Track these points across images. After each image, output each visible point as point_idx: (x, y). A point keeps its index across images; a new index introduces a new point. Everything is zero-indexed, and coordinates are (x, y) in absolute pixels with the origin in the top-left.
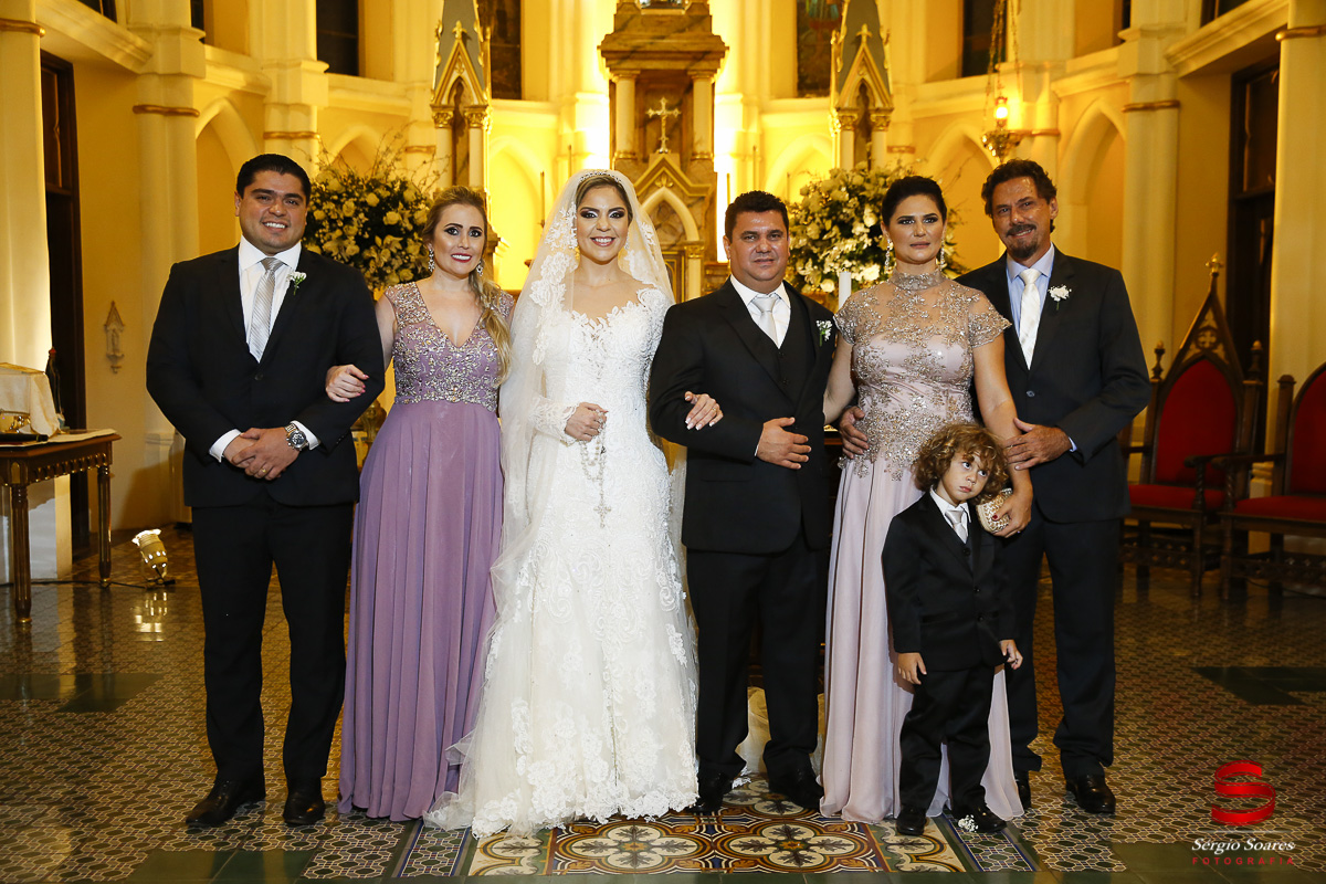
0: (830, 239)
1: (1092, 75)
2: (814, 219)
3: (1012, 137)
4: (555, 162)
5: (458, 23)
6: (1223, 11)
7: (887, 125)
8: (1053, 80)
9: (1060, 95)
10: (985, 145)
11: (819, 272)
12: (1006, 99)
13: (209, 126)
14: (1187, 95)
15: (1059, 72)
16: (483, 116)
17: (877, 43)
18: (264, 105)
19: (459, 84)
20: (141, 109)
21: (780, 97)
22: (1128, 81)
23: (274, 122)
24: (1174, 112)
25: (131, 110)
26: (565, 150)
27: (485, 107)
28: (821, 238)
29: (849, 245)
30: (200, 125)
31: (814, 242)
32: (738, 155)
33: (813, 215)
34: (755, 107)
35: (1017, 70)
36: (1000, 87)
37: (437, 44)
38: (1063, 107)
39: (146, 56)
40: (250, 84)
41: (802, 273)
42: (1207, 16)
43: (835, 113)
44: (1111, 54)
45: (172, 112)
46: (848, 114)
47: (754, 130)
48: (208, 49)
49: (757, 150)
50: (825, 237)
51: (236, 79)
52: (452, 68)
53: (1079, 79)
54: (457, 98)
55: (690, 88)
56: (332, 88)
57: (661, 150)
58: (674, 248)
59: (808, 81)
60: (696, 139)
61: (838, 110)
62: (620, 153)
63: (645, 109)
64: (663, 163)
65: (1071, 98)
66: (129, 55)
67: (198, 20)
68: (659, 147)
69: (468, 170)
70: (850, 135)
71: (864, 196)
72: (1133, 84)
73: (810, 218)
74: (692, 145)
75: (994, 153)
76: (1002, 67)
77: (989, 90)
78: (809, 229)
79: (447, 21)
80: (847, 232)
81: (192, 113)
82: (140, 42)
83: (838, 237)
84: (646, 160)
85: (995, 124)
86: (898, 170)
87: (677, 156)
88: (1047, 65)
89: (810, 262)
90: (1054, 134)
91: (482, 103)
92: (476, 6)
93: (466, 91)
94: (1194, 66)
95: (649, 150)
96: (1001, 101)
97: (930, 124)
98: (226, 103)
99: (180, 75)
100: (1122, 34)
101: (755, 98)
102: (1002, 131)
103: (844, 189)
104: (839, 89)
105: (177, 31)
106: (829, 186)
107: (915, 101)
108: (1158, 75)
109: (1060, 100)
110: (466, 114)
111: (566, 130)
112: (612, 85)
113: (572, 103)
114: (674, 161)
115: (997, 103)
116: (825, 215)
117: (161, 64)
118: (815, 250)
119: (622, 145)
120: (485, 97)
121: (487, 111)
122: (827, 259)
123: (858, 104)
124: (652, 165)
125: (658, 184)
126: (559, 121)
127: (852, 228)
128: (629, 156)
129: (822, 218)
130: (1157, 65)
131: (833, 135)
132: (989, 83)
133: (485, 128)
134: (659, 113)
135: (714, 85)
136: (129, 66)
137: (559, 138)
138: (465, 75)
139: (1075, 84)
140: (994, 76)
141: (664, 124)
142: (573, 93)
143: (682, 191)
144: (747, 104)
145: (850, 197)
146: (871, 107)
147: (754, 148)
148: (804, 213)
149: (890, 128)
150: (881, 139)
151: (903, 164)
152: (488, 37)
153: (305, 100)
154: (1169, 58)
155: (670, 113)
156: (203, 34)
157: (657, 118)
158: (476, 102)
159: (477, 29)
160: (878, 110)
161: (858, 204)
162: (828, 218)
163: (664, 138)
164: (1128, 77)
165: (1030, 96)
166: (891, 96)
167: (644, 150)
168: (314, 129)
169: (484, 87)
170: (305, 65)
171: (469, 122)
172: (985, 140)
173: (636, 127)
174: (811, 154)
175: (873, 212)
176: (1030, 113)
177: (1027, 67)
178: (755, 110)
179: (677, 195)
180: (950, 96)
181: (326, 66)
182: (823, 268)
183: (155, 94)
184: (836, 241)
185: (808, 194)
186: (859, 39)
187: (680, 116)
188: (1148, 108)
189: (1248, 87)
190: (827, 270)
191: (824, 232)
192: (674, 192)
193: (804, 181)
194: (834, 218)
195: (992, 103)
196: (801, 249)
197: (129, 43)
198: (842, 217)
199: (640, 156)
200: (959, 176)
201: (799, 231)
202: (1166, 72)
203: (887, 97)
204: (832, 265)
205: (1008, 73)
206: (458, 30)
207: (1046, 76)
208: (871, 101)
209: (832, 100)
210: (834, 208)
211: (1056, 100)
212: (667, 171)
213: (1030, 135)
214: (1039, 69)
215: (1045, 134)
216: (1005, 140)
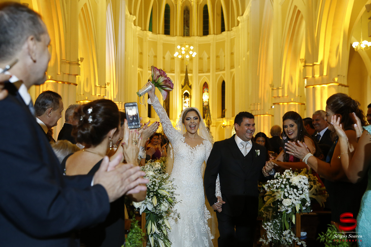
12: (225, 122)
15: (230, 119)
17: (210, 115)
53: (232, 120)
85: (223, 124)
90: (230, 125)
123: (208, 122)
160: (210, 123)
165: (227, 121)
172: (222, 126)
176: (227, 123)
186: (208, 115)
195: (223, 122)
203: (211, 121)
205: (225, 118)
207: (229, 119)
211: (230, 122)
213: (227, 126)
214: (228, 118)
215: (229, 125)
216: (224, 126)
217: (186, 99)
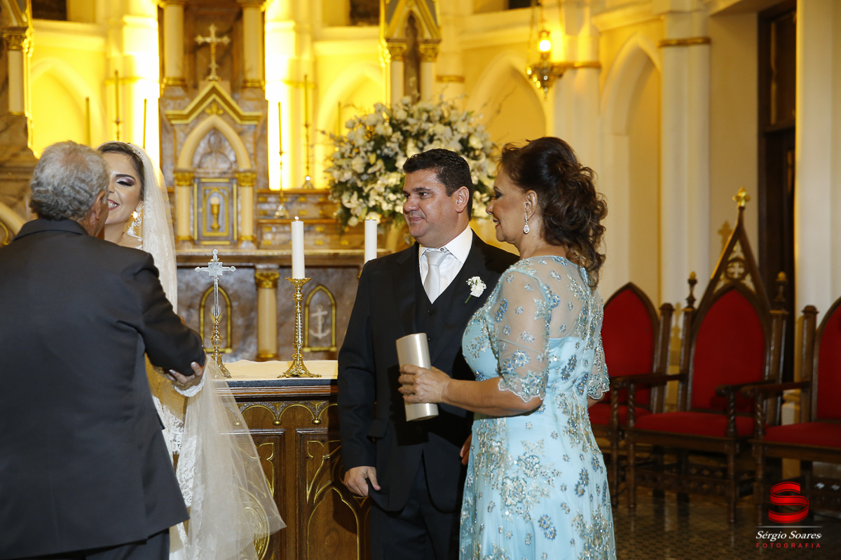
0: (374, 174)
2: (358, 153)
3: (555, 70)
4: (103, 86)
7: (436, 55)
8: (595, 14)
9: (601, 29)
10: (530, 77)
11: (364, 205)
12: (548, 33)
14: (717, 32)
15: (600, 7)
16: (23, 38)
21: (333, 24)
22: (663, 17)
24: (705, 48)
26: (112, 75)
27: (25, 29)
28: (365, 172)
29: (393, 179)
31: (359, 175)
32: (291, 82)
33: (358, 148)
34: (308, 34)
35: (559, 5)
36: (543, 21)
38: (603, 41)
41: (348, 205)
43: (385, 44)
46: (397, 45)
47: (307, 57)
49: (310, 79)
50: (370, 171)
53: (617, 14)
55: (240, 16)
57: (211, 77)
58: (227, 175)
59: (361, 9)
60: (247, 66)
61: (388, 40)
62: (168, 79)
63: (195, 35)
64: (214, 90)
65: (611, 33)
68: (209, 72)
69: (7, 93)
70: (400, 66)
71: (407, 131)
72: (667, 20)
73: (355, 151)
74: (243, 72)
75: (538, 84)
76: (545, 2)
77: (532, 23)
78: (354, 162)
80: (390, 165)
83: (383, 171)
84: (196, 87)
85: (539, 56)
86: (440, 105)
87: (227, 84)
89: (356, 195)
90: (595, 66)
91: (21, 25)
94: (723, 5)
95: (200, 76)
96: (544, 35)
97: (477, 55)
101: (307, 26)
102: (545, 64)
103: (387, 124)
104: (388, 20)
106: (373, 120)
107: (463, 32)
108: (690, 12)
109: (600, 34)
110: (5, 36)
111: (114, 53)
112: (160, 10)
113: (120, 26)
114: (224, 89)
115: (540, 36)
116: (370, 149)
118: (360, 184)
119: (173, 71)
120: (25, 19)
121: (27, 33)
122: (372, 193)
123: (407, 35)
124: (204, 92)
125: (208, 111)
126: (107, 43)
127: (395, 161)
128: (179, 83)
129: (366, 152)
130: (689, 3)
131: (383, 65)
132: (533, 17)
133: (25, 51)
134: (208, 40)
135: (263, 14)
137: (108, 62)
139: (614, 19)
140: (537, 10)
141: (213, 50)
142: (121, 16)
143: (233, 119)
144: (299, 31)
145: (394, 131)
146: (419, 38)
147: (306, 77)
148: (348, 147)
149: (439, 58)
150: (430, 69)
151: (445, 99)
155: (219, 40)
157: (206, 45)
158: (15, 23)
160: (426, 42)
161: (401, 138)
162: (374, 151)
163: (214, 66)
164: (662, 14)
165: (572, 29)
166: (438, 27)
167: (194, 76)
169: (23, 8)
171: (8, 44)
172: (529, 72)
173: (185, 52)
174: (361, 85)
175: (416, 146)
176: (572, 46)
178: (308, 38)
179: (228, 123)
180: (496, 28)
182: (368, 200)
184: (381, 174)
185: (352, 128)
187: (231, 44)
188: (682, 43)
189: (773, 26)
190: (372, 203)
191: (368, 165)
192: (224, 119)
193: (351, 114)
194: (379, 152)
195: (535, 36)
196: (347, 182)
198: (386, 151)
199: (190, 83)
200: (499, 111)
201: (345, 166)
202: (698, 10)
204: (377, 198)
207: (587, 11)
208: (420, 31)
209: (380, 30)
210: (379, 141)
211: (597, 34)
212: (218, 100)
213: (570, 66)
214: (580, 4)
215: (587, 66)
216: (548, 73)
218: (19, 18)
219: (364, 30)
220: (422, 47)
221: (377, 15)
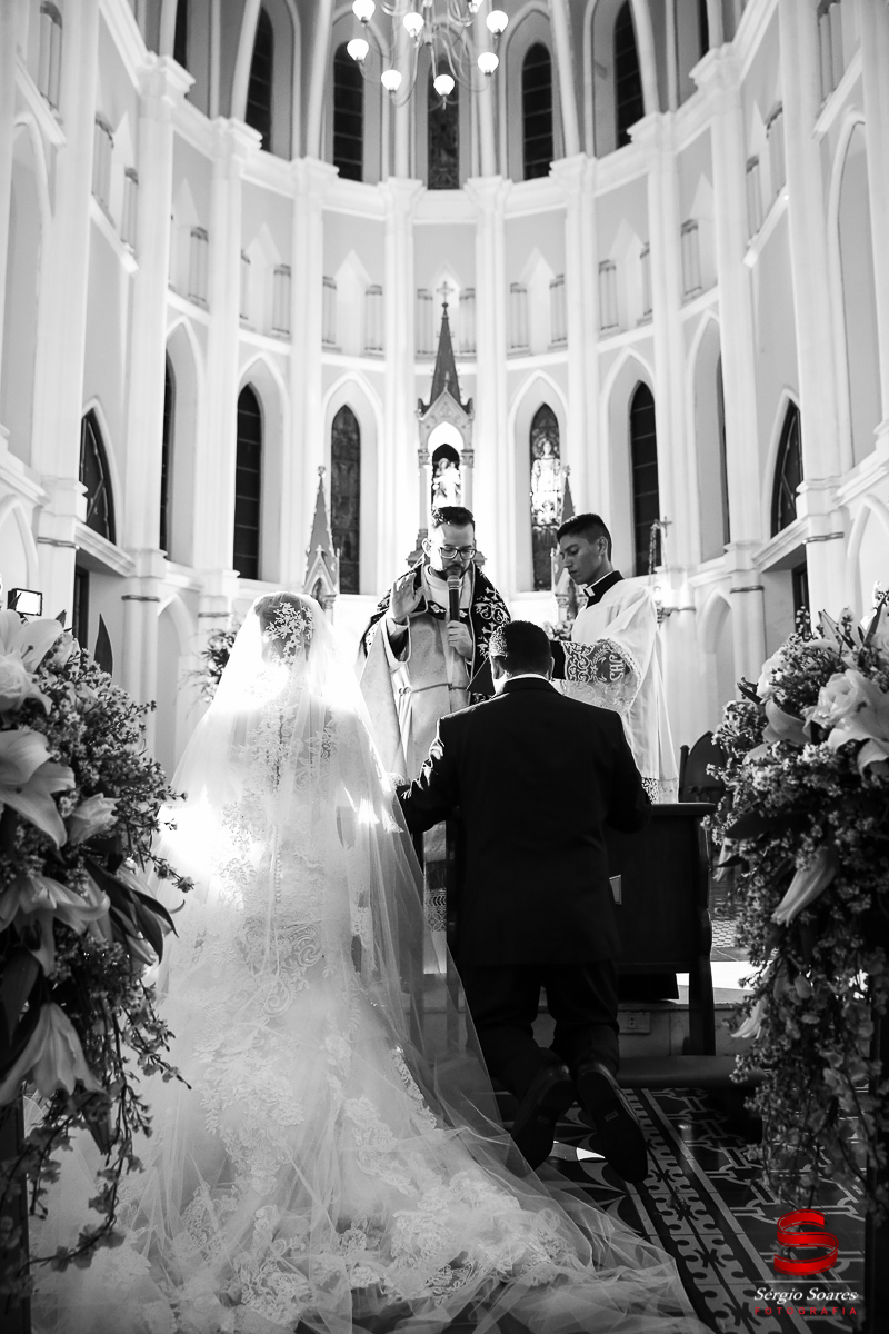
1: (712, 573)
3: (667, 612)
5: (320, 546)
6: (783, 528)
8: (689, 576)
9: (695, 585)
12: (661, 589)
13: (166, 609)
14: (767, 582)
15: (692, 571)
16: (333, 601)
18: (200, 597)
19: (319, 582)
20: (127, 598)
21: (522, 591)
22: (731, 575)
23: (205, 607)
24: (760, 592)
25: (120, 598)
30: (160, 607)
35: (667, 571)
36: (657, 582)
37: (306, 559)
38: (697, 593)
39: (132, 565)
40: (192, 584)
42: (774, 532)
43: (556, 598)
44: (721, 561)
45: (145, 599)
46: (563, 599)
48: (168, 564)
51: (183, 581)
52: (315, 573)
53: (705, 575)
54: (318, 591)
56: (241, 587)
59: (540, 583)
61: (557, 595)
65: (701, 587)
66: (122, 566)
67: (163, 546)
70: (564, 611)
72: (734, 576)
76: (656, 569)
79: (313, 545)
81: (157, 600)
82: (129, 558)
88: (685, 567)
90: (692, 609)
91: (334, 595)
92: (331, 536)
93: (323, 587)
94: (768, 564)
98: (176, 596)
99: (150, 577)
100: (726, 547)
104: (557, 582)
105: (150, 552)
108: (749, 570)
109: (694, 588)
110: (323, 601)
117: (139, 571)
120: (335, 591)
121: (336, 598)
123: (569, 591)
130: (748, 565)
131: (554, 611)
132: (651, 579)
133: (336, 610)
136: (121, 572)
138: (323, 577)
139: (701, 579)
152: (338, 554)
153: (224, 593)
154: (754, 560)
156: (165, 553)
158: (329, 593)
159: (331, 549)
164: (731, 572)
165: (675, 585)
168: (229, 610)
169: (334, 583)
170: (226, 573)
176: (677, 597)
177: (672, 569)
181: (238, 573)
183: (136, 589)
188: (744, 590)
197: (122, 558)
202: (754, 569)
205: (662, 572)
206: (319, 550)
207: (685, 574)
209: (553, 590)
211: (693, 589)
213: (676, 609)
214: (680, 570)
215: (687, 609)
217: (445, 471)
218: (332, 589)
219: (542, 593)
220: (578, 599)
221: (550, 585)
